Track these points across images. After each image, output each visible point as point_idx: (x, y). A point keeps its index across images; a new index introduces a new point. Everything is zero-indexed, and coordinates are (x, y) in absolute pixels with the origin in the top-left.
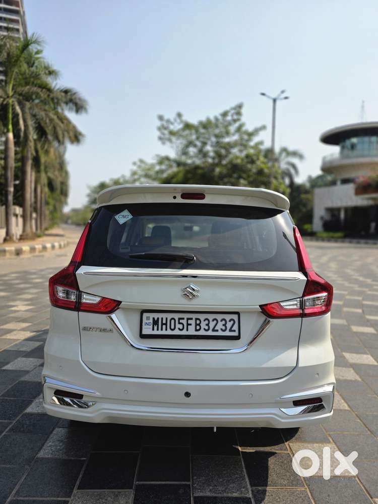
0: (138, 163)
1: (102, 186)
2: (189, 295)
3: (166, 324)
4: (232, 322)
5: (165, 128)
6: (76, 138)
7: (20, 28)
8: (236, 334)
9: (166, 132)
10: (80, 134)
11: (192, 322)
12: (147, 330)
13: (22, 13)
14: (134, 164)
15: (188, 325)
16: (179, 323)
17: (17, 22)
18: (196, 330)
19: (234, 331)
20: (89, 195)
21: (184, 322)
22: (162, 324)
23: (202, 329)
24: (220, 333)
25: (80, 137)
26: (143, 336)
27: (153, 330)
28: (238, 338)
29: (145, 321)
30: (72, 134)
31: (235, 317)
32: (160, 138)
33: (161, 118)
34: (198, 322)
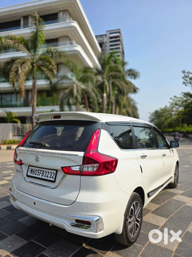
0: (173, 98)
1: (156, 112)
2: (37, 160)
3: (34, 172)
4: (54, 174)
5: (187, 77)
6: (135, 90)
7: (120, 46)
8: (53, 180)
9: (188, 79)
10: (137, 88)
11: (41, 172)
12: (29, 174)
13: (121, 40)
14: (171, 99)
15: (40, 173)
16: (38, 172)
17: (119, 44)
18: (42, 176)
19: (53, 178)
20: (150, 117)
21: (39, 172)
22: (33, 172)
23: (44, 176)
24: (49, 179)
25: (137, 90)
26: (27, 176)
27: (30, 174)
28: (54, 182)
29: (29, 170)
30: (132, 89)
31: (55, 172)
32: (184, 83)
33: (184, 72)
34: (43, 172)
